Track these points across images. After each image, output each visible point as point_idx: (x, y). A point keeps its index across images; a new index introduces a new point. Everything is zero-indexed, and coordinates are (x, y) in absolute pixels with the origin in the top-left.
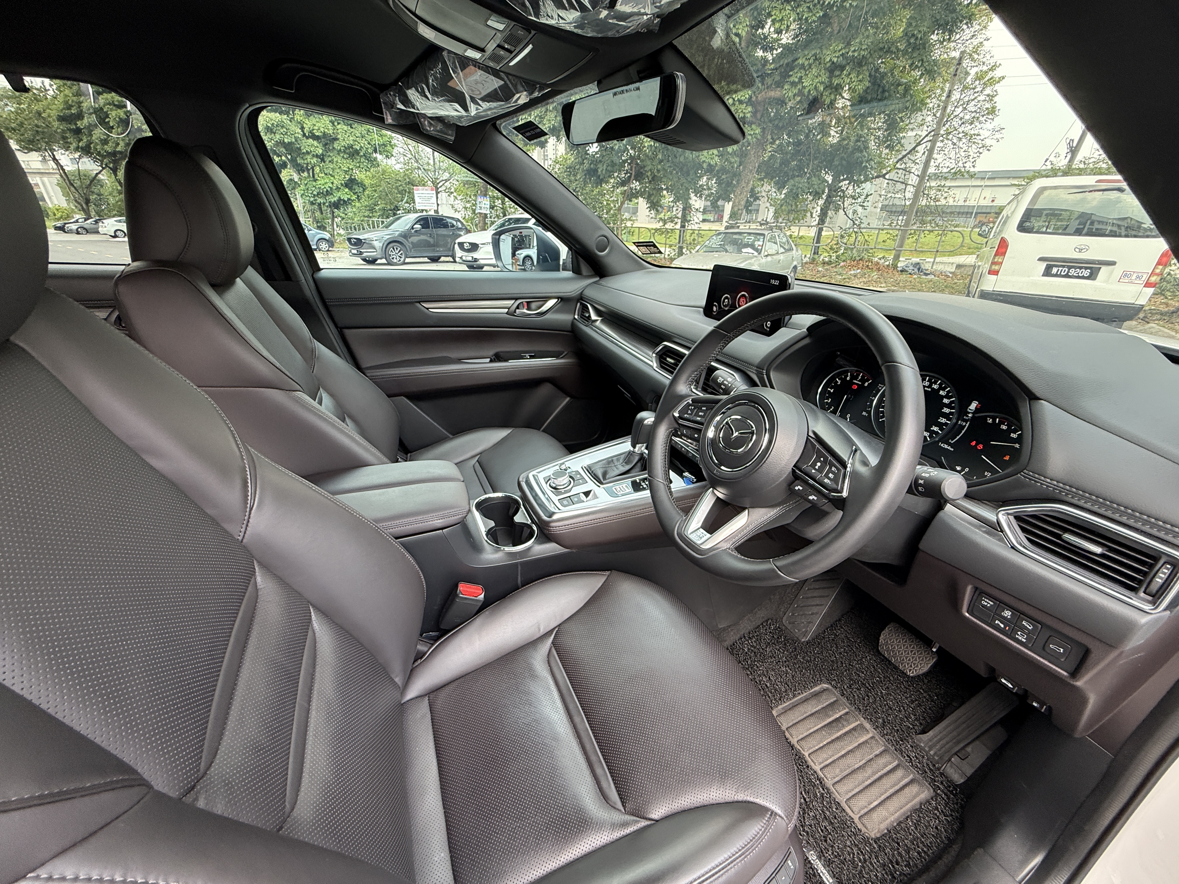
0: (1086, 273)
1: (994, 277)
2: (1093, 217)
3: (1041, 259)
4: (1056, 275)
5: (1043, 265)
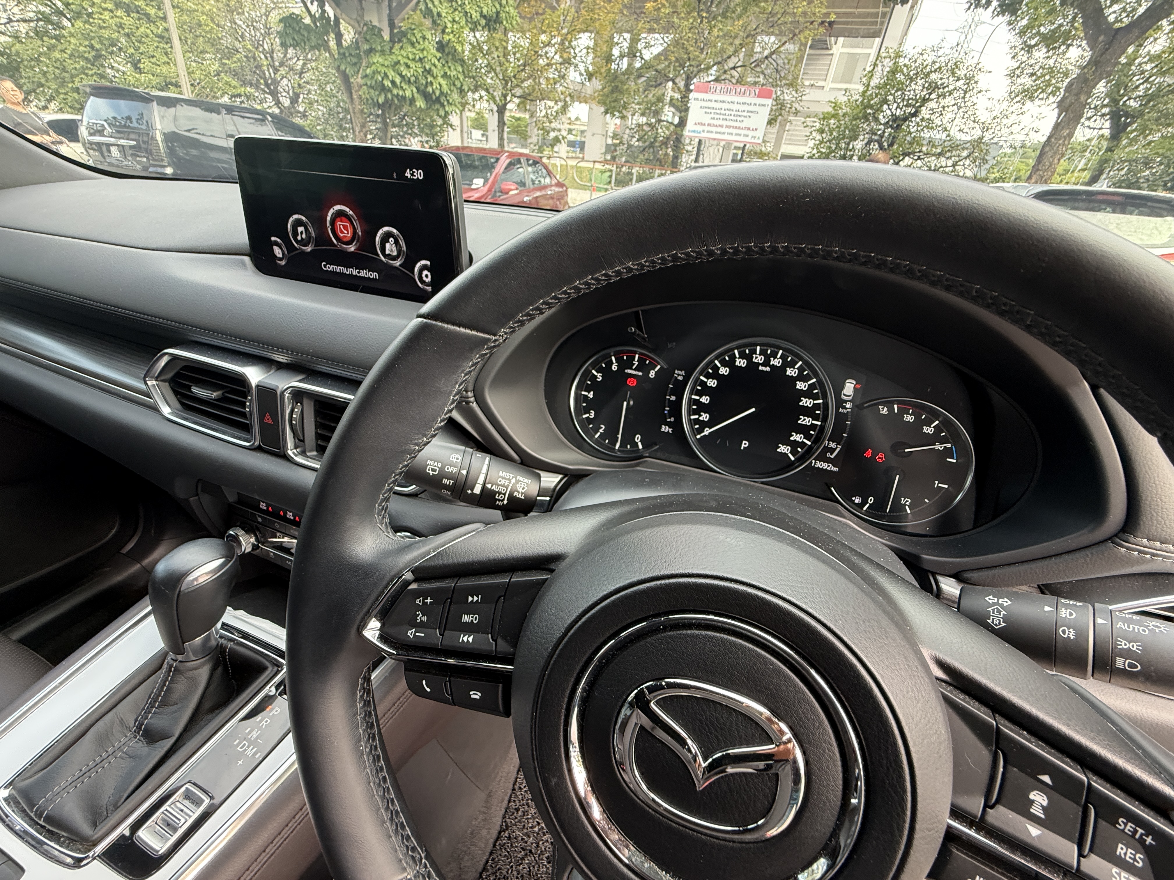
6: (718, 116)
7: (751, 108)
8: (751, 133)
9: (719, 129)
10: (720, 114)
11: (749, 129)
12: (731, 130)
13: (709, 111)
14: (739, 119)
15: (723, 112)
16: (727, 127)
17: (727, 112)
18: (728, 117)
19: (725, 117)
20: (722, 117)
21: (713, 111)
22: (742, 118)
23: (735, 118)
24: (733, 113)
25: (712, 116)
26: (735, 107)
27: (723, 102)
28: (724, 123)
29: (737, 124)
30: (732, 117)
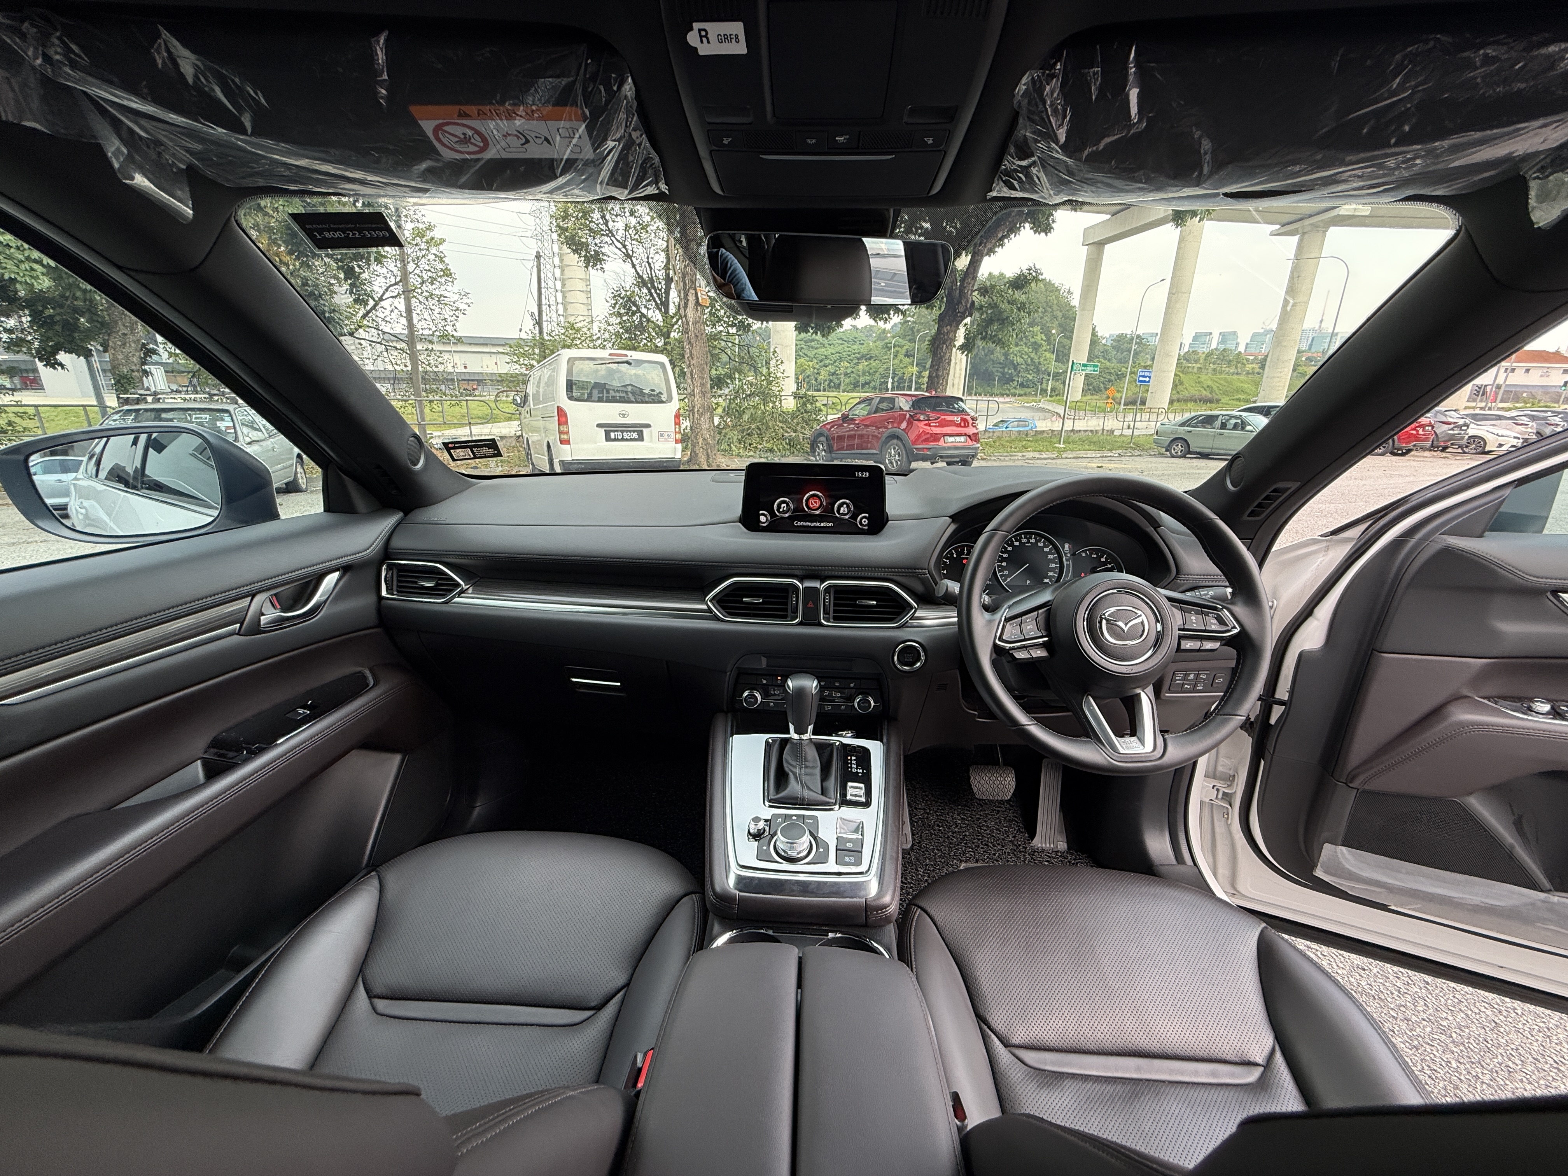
0: (635, 435)
1: (566, 447)
2: (607, 387)
3: (599, 426)
4: (616, 440)
5: (602, 432)
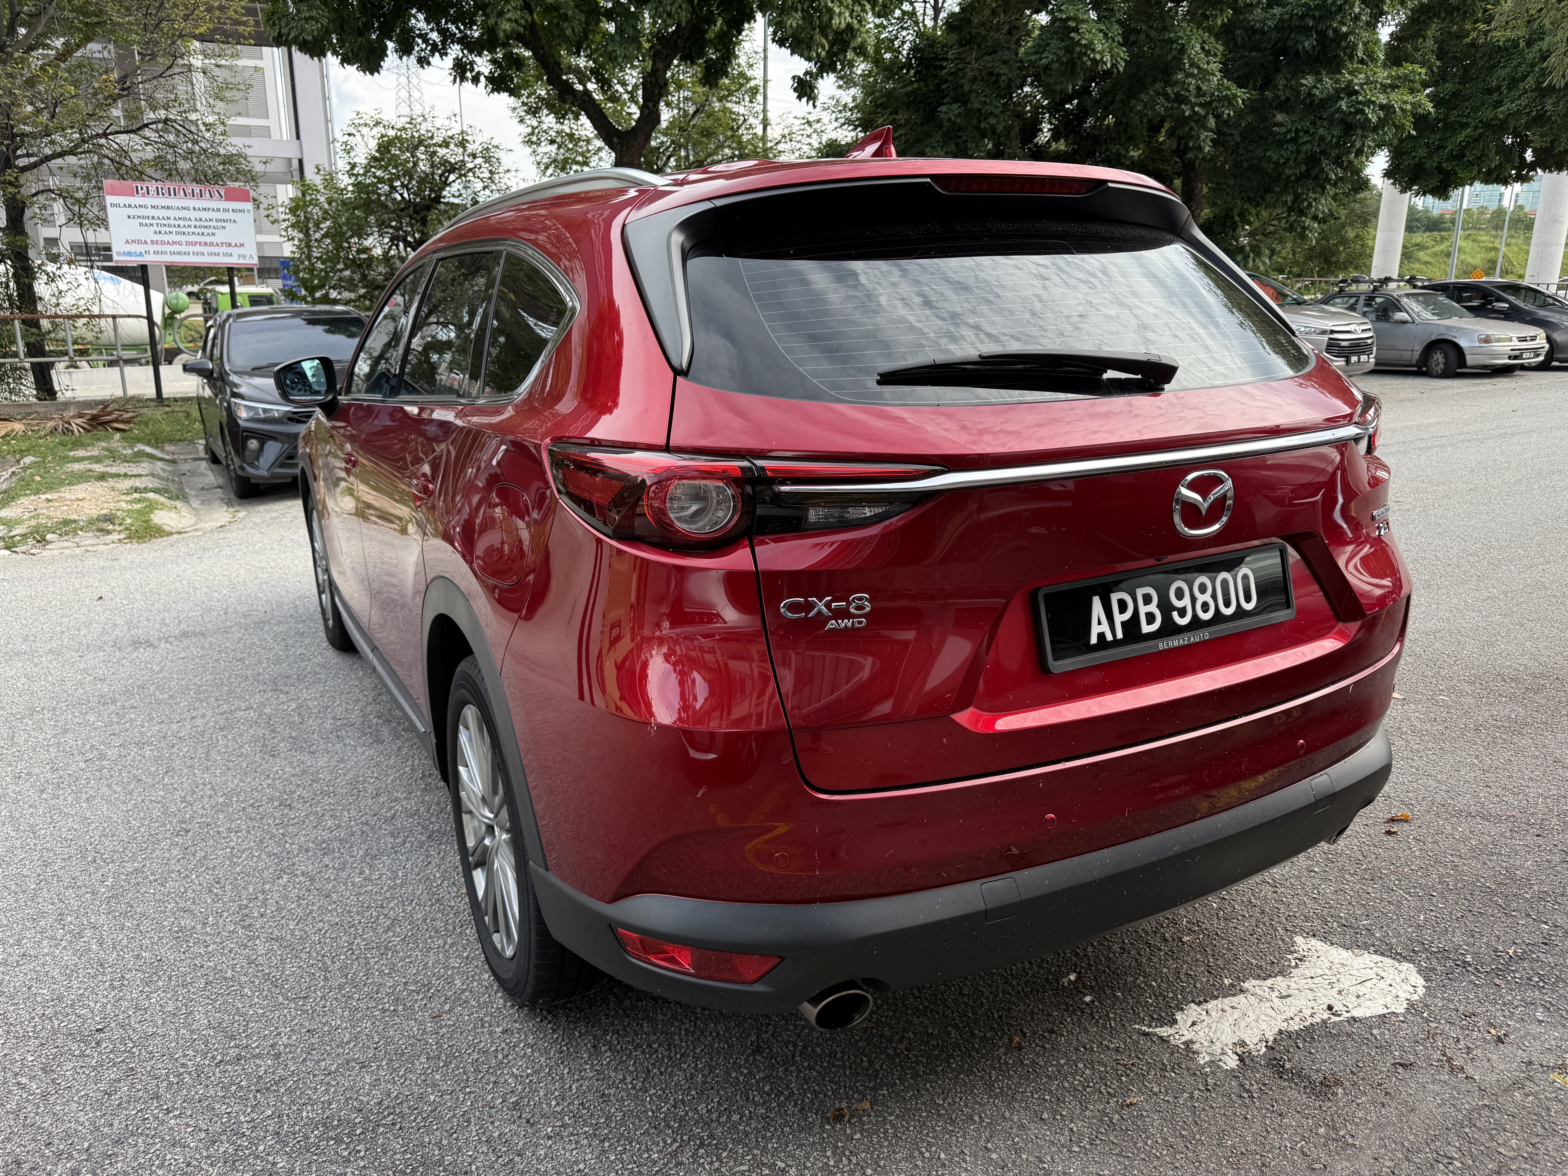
6: (167, 229)
7: (222, 215)
8: (236, 251)
9: (176, 248)
10: (169, 226)
11: (230, 245)
12: (197, 249)
13: (147, 221)
14: (206, 231)
15: (172, 222)
16: (188, 243)
17: (182, 223)
18: (186, 230)
19: (179, 230)
20: (174, 230)
21: (154, 222)
22: (211, 231)
23: (200, 231)
24: (193, 223)
25: (155, 228)
26: (192, 214)
27: (168, 208)
28: (183, 238)
29: (208, 239)
30: (192, 230)
